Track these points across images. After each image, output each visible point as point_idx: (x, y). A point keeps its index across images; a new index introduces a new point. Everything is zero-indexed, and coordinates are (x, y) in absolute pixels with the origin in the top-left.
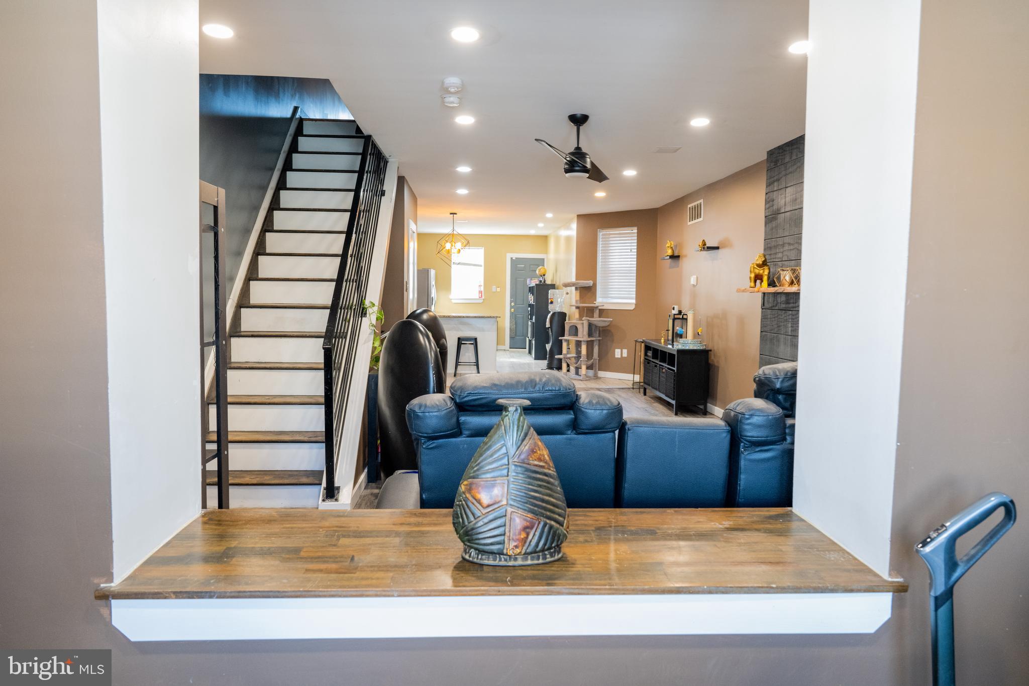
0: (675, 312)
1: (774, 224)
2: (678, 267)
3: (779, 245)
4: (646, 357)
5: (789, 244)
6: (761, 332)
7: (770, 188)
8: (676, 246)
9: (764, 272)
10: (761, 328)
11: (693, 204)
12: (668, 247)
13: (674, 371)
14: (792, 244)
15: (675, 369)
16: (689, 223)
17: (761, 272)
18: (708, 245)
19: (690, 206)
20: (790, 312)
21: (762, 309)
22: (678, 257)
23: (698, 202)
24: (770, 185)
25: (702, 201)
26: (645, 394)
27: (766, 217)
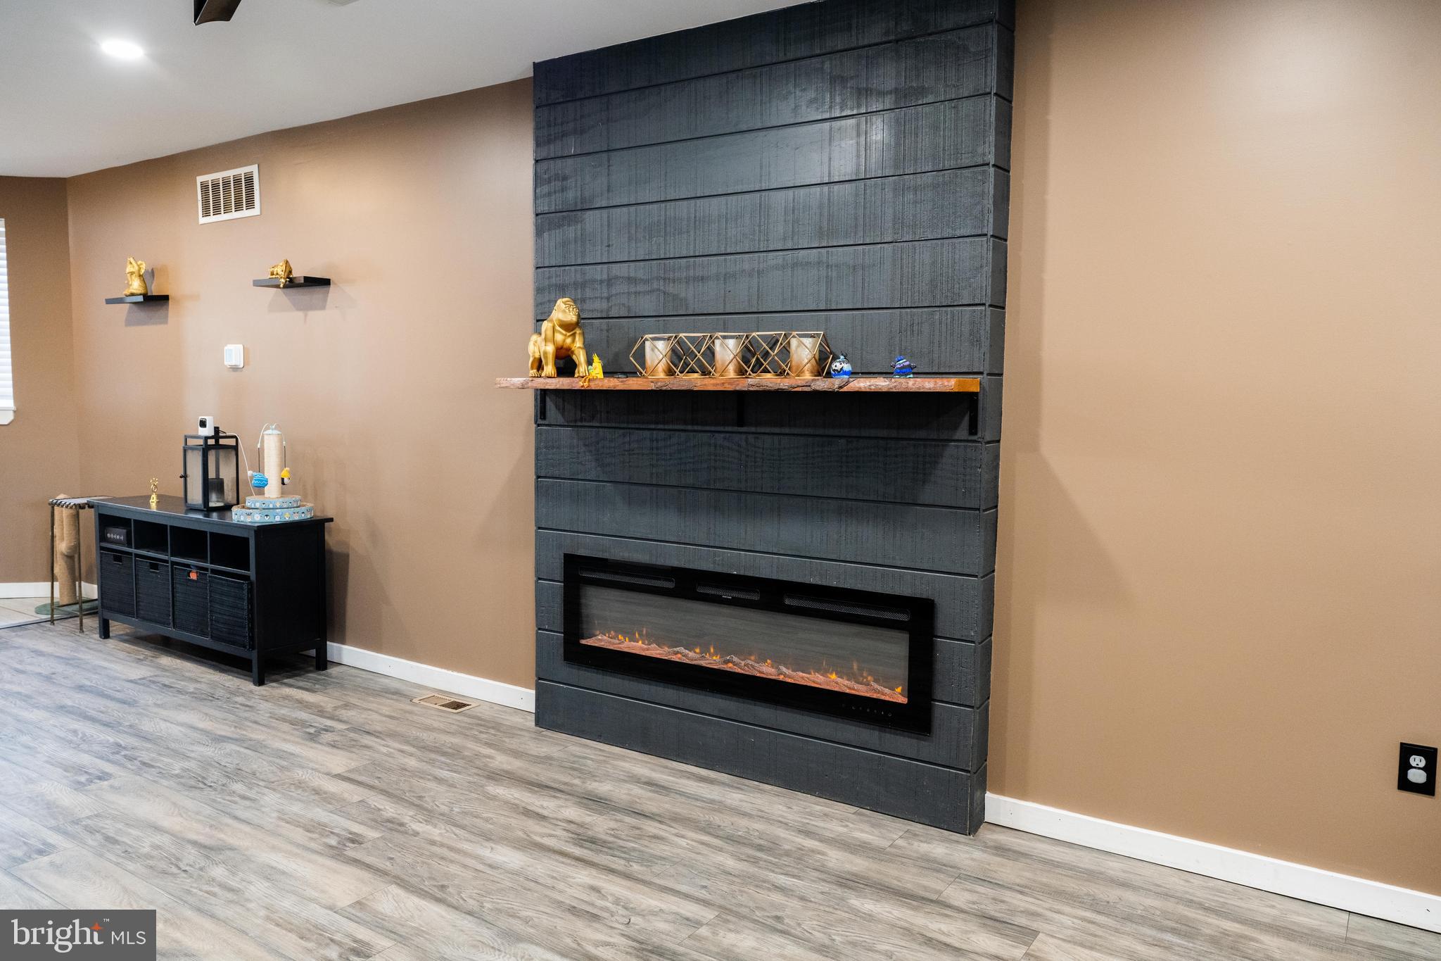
0: (208, 431)
1: (571, 232)
2: (166, 322)
3: (594, 281)
4: (105, 545)
5: (630, 280)
6: (538, 477)
7: (553, 149)
8: (152, 273)
9: (574, 341)
10: (537, 467)
11: (219, 176)
12: (132, 273)
13: (246, 578)
14: (646, 282)
15: (252, 573)
16: (203, 220)
17: (569, 341)
18: (298, 273)
19: (200, 179)
20: (647, 434)
21: (539, 425)
22: (164, 299)
23: (241, 171)
24: (549, 142)
25: (253, 169)
26: (105, 633)
27: (537, 215)
